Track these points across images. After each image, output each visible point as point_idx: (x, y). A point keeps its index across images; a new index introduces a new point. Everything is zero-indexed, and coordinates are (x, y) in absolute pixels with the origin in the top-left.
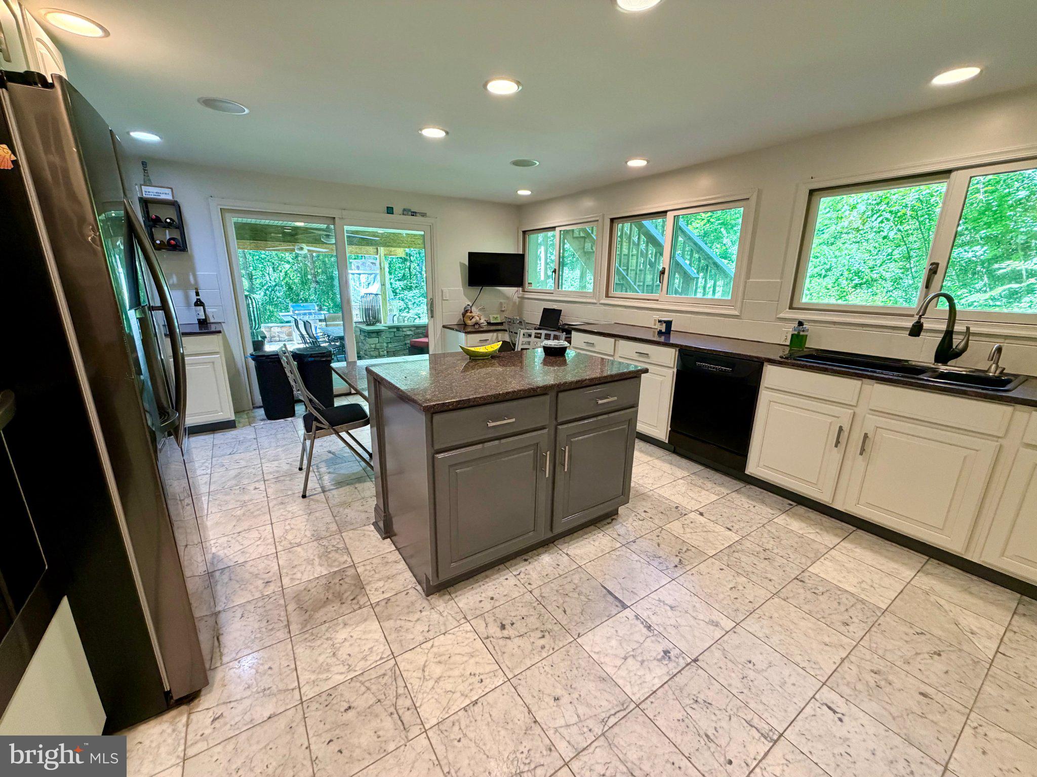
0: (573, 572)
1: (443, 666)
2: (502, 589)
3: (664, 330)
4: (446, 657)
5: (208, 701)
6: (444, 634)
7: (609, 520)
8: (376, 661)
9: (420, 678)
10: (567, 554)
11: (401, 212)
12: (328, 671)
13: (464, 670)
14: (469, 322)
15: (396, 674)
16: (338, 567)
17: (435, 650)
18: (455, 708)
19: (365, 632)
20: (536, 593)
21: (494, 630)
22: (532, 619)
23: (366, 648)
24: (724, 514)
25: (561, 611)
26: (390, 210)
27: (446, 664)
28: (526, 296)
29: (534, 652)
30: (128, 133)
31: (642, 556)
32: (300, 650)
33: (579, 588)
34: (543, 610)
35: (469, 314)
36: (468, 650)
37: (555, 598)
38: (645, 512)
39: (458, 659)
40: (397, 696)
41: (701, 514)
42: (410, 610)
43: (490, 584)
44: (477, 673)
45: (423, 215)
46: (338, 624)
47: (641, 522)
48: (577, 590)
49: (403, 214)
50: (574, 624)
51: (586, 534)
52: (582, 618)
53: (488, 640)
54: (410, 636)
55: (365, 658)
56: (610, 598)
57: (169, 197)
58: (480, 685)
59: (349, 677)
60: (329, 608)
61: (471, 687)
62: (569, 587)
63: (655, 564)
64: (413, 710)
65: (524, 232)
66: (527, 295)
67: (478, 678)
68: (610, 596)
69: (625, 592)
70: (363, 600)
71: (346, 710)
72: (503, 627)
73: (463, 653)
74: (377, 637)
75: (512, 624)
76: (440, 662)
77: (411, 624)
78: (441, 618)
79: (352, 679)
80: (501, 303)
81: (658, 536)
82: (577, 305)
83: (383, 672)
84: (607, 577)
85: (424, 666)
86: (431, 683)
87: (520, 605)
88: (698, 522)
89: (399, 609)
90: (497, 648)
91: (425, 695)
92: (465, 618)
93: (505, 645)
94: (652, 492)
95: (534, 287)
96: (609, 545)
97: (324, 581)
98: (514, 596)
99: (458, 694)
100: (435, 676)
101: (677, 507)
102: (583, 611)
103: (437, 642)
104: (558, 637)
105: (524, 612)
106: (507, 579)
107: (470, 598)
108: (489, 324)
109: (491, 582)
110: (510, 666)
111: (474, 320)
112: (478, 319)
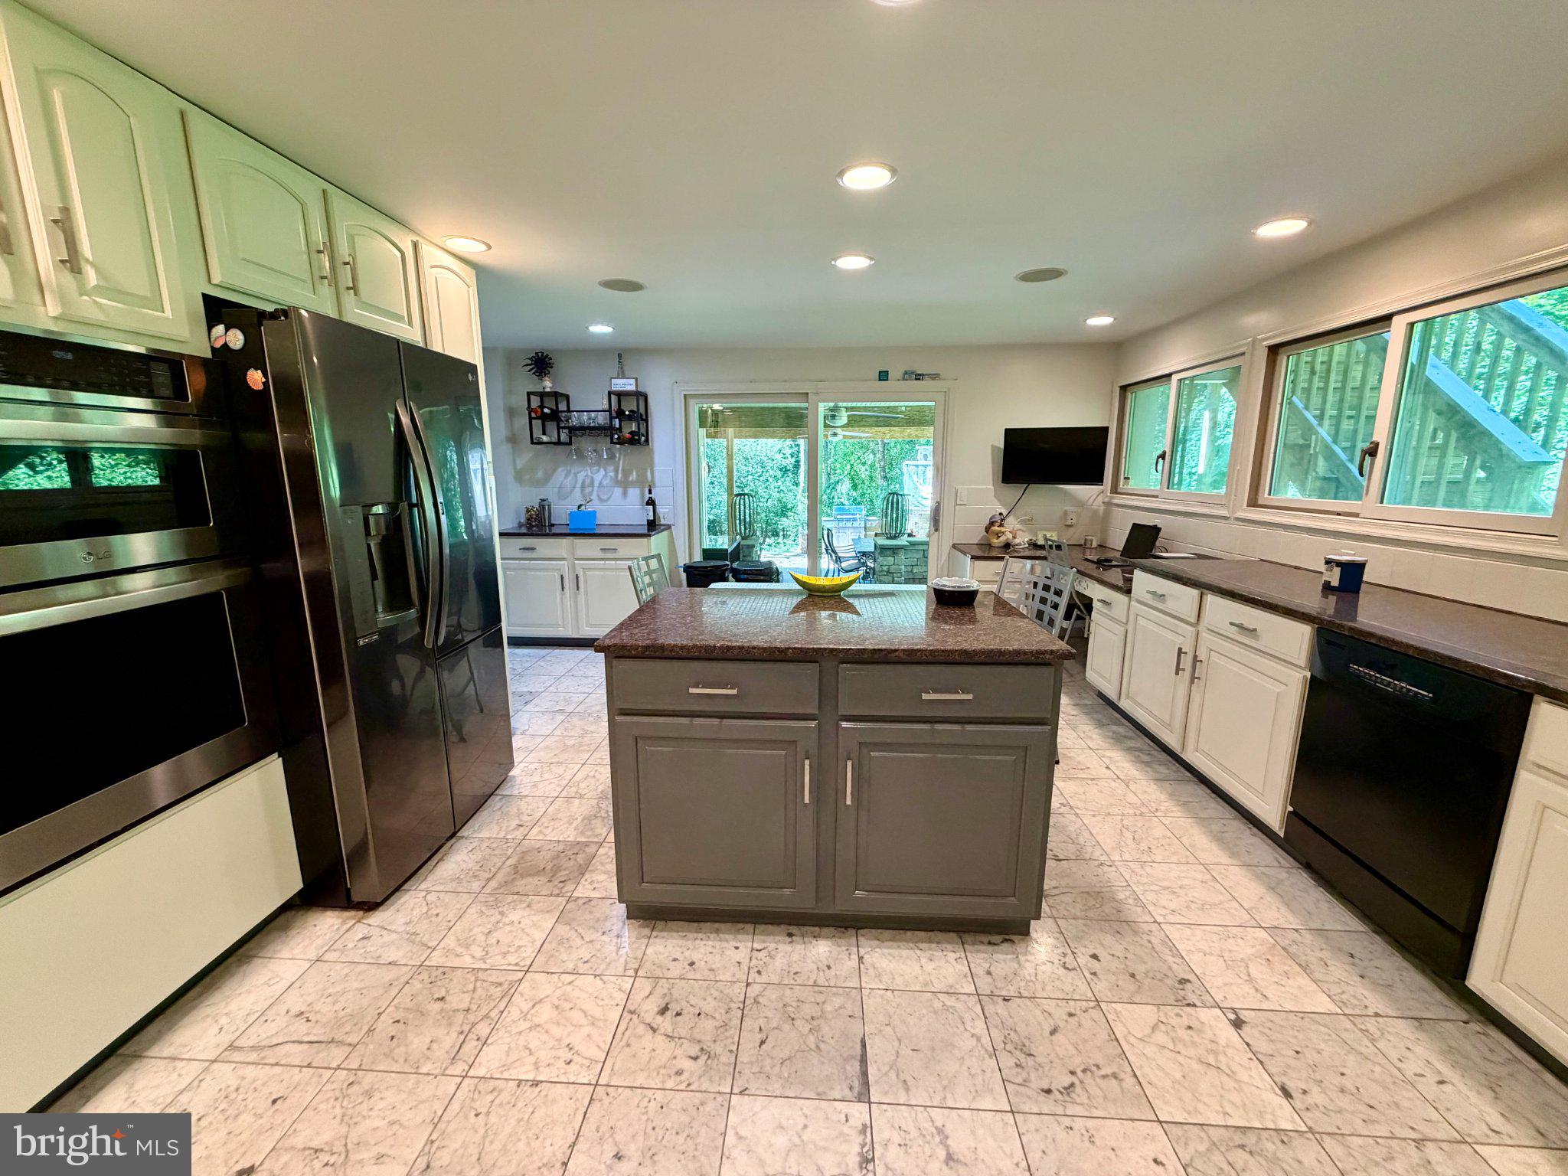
0: (841, 991)
1: (555, 1013)
2: (718, 957)
3: (1335, 583)
4: (568, 1005)
5: (378, 918)
6: (596, 976)
7: (997, 938)
8: (510, 964)
9: (522, 1012)
10: (861, 958)
11: (900, 374)
12: (467, 947)
13: (569, 1035)
14: (995, 542)
15: (509, 993)
16: (588, 838)
17: (569, 988)
18: (513, 1074)
19: (534, 925)
20: (753, 991)
21: (651, 1007)
22: (708, 1025)
23: (517, 943)
24: (1310, 1056)
25: (759, 1037)
26: (883, 376)
27: (559, 1013)
28: (1116, 501)
29: (662, 1071)
30: (587, 328)
31: (994, 1032)
32: (472, 910)
33: (821, 1021)
34: (736, 1022)
35: (995, 528)
36: (597, 1012)
37: (770, 1015)
38: (1095, 957)
39: (576, 1015)
40: (486, 1016)
41: (1238, 1024)
42: (596, 926)
43: (711, 943)
44: (576, 1049)
45: (935, 377)
46: (521, 901)
47: (1062, 971)
48: (815, 1023)
49: (904, 379)
50: (755, 1069)
51: (930, 941)
52: (777, 1069)
53: (630, 1016)
54: (564, 957)
55: (504, 954)
56: (854, 1067)
57: (632, 388)
58: (563, 1065)
59: (473, 966)
60: (535, 880)
61: (552, 1061)
62: (809, 1010)
63: (1007, 1061)
64: (480, 1043)
65: (1124, 389)
66: (1119, 500)
67: (569, 1056)
68: (857, 1065)
69: (893, 1075)
70: (570, 887)
71: (438, 999)
72: (664, 1011)
73: (589, 1013)
74: (537, 938)
75: (678, 1014)
76: (557, 1007)
77: (579, 941)
78: (614, 954)
79: (474, 969)
80: (1066, 513)
81: (1071, 1015)
82: (1195, 520)
83: (502, 980)
84: (889, 1030)
85: (540, 1001)
86: (526, 1025)
87: (716, 994)
88: (1209, 1035)
89: (588, 916)
90: (628, 1033)
91: (507, 1035)
92: (637, 971)
93: (640, 1037)
94: (1154, 927)
95: (1133, 485)
96: (951, 981)
97: (561, 847)
98: (721, 978)
99: (532, 1059)
100: (537, 1021)
101: (1183, 981)
102: (789, 1058)
103: (581, 981)
104: (712, 1072)
105: (708, 1006)
106: (737, 948)
107: (670, 947)
108: (1034, 545)
109: (715, 940)
110: (616, 1068)
111: (1003, 539)
112: (1010, 536)
